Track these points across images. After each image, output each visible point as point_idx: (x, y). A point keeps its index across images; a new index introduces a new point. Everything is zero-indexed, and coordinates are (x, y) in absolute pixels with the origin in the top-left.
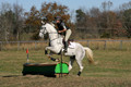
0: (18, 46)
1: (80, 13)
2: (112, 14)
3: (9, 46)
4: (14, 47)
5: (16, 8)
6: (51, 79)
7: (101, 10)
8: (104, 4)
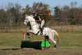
0: (18, 30)
1: (57, 9)
2: (77, 9)
3: (13, 30)
4: (16, 30)
5: (17, 6)
6: (39, 50)
7: (70, 7)
8: (72, 3)
